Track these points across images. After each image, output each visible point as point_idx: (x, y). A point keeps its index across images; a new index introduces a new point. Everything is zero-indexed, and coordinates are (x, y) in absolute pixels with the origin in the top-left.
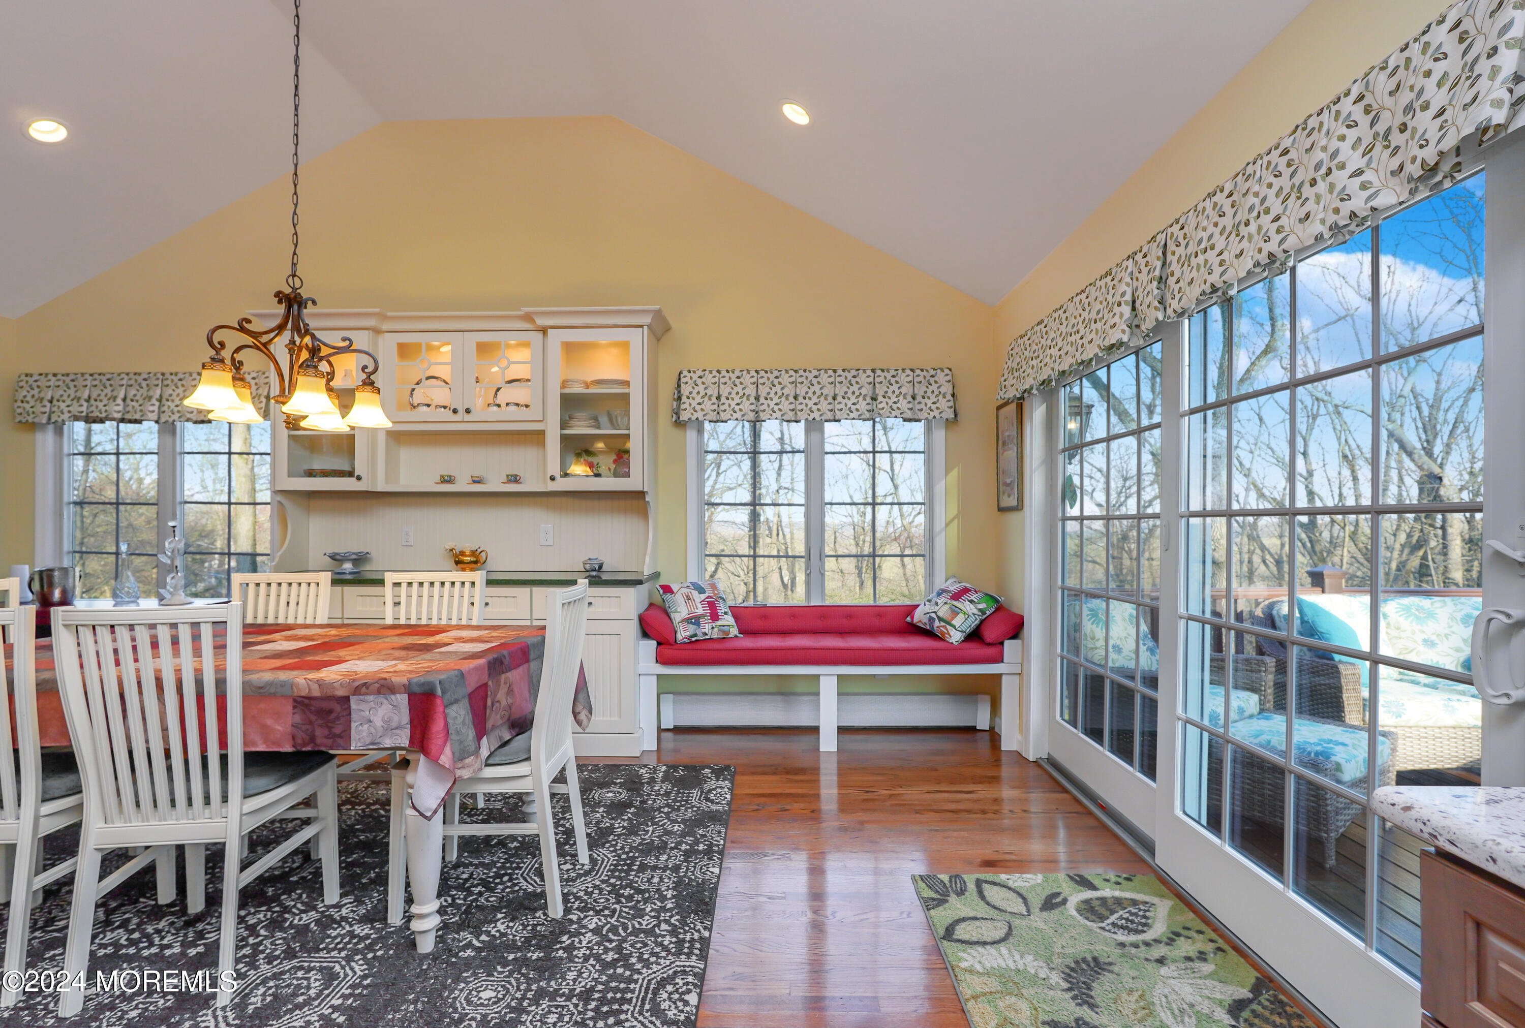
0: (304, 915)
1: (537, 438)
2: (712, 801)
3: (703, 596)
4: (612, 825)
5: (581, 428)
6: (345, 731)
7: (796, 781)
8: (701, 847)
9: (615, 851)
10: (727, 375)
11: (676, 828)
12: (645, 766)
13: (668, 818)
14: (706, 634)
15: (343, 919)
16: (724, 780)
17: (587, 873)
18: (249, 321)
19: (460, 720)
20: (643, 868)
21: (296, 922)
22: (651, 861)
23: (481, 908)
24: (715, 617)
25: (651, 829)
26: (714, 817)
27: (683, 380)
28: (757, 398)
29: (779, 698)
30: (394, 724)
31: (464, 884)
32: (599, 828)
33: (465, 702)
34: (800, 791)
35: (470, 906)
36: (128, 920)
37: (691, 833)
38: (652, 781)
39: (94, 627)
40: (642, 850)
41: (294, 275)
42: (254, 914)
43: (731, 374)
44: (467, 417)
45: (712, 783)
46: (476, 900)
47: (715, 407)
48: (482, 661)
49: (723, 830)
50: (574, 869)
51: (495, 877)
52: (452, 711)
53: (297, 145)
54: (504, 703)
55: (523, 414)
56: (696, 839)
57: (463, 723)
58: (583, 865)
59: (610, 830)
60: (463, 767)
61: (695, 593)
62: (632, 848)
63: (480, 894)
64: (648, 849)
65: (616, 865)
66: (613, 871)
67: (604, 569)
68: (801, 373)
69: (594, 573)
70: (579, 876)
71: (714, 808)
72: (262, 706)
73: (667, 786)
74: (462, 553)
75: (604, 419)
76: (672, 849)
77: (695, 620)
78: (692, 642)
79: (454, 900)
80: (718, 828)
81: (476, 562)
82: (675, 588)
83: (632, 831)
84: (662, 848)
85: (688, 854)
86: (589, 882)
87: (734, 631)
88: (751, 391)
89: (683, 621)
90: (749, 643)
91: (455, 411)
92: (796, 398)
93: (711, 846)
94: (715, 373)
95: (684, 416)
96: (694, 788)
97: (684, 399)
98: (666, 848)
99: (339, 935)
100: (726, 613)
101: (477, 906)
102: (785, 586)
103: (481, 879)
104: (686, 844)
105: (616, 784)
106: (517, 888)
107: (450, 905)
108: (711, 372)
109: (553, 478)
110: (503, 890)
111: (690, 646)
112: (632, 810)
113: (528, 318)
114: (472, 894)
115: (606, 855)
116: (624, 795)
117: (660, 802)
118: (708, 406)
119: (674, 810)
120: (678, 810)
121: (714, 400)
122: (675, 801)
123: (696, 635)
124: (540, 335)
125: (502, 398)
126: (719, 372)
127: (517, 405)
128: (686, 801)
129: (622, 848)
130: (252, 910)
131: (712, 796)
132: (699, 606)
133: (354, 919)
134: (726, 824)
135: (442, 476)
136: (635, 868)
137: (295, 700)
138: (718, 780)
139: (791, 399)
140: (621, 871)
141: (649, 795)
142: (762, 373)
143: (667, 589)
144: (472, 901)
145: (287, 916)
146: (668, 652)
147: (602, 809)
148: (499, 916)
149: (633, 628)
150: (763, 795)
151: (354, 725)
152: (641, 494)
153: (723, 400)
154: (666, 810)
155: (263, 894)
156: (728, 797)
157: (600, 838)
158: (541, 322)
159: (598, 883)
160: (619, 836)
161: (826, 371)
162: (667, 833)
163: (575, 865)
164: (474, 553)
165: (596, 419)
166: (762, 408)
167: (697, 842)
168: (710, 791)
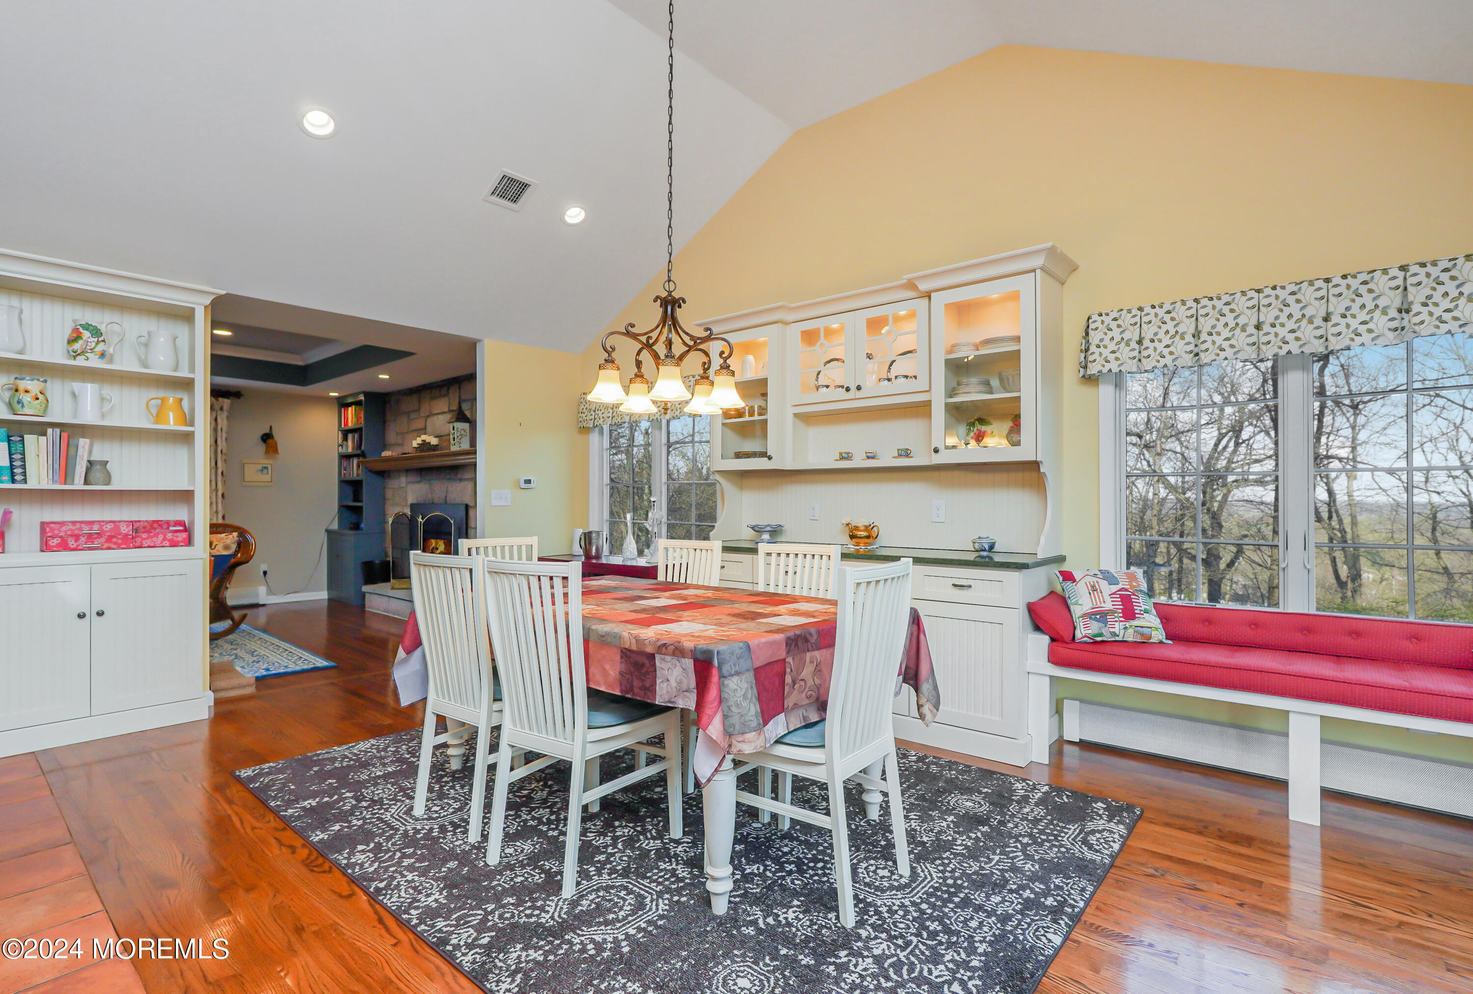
0: (652, 841)
1: (922, 409)
2: (1090, 847)
3: (1114, 588)
4: (955, 840)
5: (972, 394)
6: (652, 685)
7: (1230, 853)
8: (1050, 901)
9: (943, 872)
10: (1153, 311)
11: (1028, 866)
12: (1024, 780)
13: (1024, 851)
14: (1114, 634)
15: (676, 855)
16: (1119, 822)
17: (899, 888)
18: (633, 326)
19: (740, 693)
20: (966, 903)
21: (644, 845)
22: (979, 898)
23: (783, 888)
24: (1129, 614)
25: (997, 858)
26: (1084, 868)
27: (1092, 326)
28: (1197, 335)
29: (1232, 731)
30: (685, 687)
31: (782, 857)
32: (938, 839)
33: (750, 676)
34: (1231, 869)
35: (776, 881)
36: (555, 803)
37: (1044, 880)
38: (1025, 799)
39: (539, 577)
40: (974, 881)
41: (669, 281)
42: (623, 827)
43: (1157, 310)
44: (859, 394)
45: (1101, 824)
46: (783, 878)
47: (1136, 353)
48: (780, 637)
49: (1090, 889)
50: (890, 878)
51: (810, 860)
52: (732, 683)
53: (671, 167)
54: (810, 682)
55: (911, 385)
56: (1048, 887)
57: (745, 696)
58: (901, 876)
59: (949, 846)
60: (743, 741)
61: (1104, 585)
62: (964, 874)
63: (790, 873)
64: (982, 882)
65: (936, 889)
66: (930, 895)
67: (996, 549)
68: (1268, 291)
69: (985, 554)
70: (891, 888)
71: (1089, 855)
72: (603, 652)
73: (1040, 811)
74: (857, 528)
75: (995, 383)
76: (1011, 891)
77: (1101, 616)
78: (1096, 643)
79: (764, 870)
80: (1083, 883)
81: (868, 537)
82: (1077, 576)
83: (973, 854)
84: (999, 886)
85: (1028, 905)
86: (897, 899)
87: (1158, 635)
88: (1188, 327)
89: (1085, 615)
90: (1177, 652)
91: (848, 389)
92: (1258, 327)
93: (1063, 904)
94: (1134, 312)
95: (1093, 369)
96: (1073, 822)
97: (1093, 348)
98: (1004, 887)
99: (665, 869)
100: (1146, 611)
101: (781, 884)
102: (1341, 584)
103: (798, 858)
104: (1032, 891)
105: (980, 793)
106: (825, 879)
107: (759, 875)
108: (1129, 311)
109: (936, 451)
110: (812, 876)
111: (1091, 648)
112: (986, 829)
113: (911, 285)
114: (782, 869)
115: (931, 873)
116: (986, 808)
117: (1024, 827)
118: (1125, 353)
119: (1035, 842)
120: (1041, 845)
121: (1134, 345)
122: (1042, 832)
123: (1101, 635)
124: (926, 300)
125: (895, 370)
126: (1141, 309)
127: (906, 377)
128: (1056, 836)
129: (953, 871)
130: (624, 824)
131: (1092, 839)
132: (1108, 600)
133: (682, 859)
134: (1099, 882)
135: (841, 454)
136: (957, 900)
137: (622, 651)
138: (1110, 821)
139: (1251, 329)
140: (939, 898)
141: (1013, 816)
142: (1205, 302)
143: (1068, 577)
144: (779, 878)
145: (641, 837)
146: (1063, 651)
147: (952, 818)
148: (796, 902)
149: (1019, 618)
150: (1170, 858)
151: (658, 681)
152: (1035, 465)
153: (1146, 343)
154: (1025, 840)
155: (636, 812)
156: (1116, 847)
157: (934, 851)
158: (923, 286)
159: (907, 903)
160: (956, 855)
161: (1311, 283)
162: (1014, 869)
163: (892, 873)
164: (867, 528)
165: (987, 383)
166: (1203, 347)
167: (1046, 894)
168: (1093, 832)
